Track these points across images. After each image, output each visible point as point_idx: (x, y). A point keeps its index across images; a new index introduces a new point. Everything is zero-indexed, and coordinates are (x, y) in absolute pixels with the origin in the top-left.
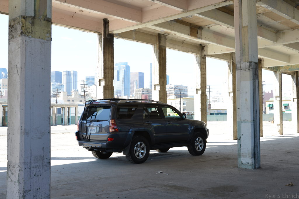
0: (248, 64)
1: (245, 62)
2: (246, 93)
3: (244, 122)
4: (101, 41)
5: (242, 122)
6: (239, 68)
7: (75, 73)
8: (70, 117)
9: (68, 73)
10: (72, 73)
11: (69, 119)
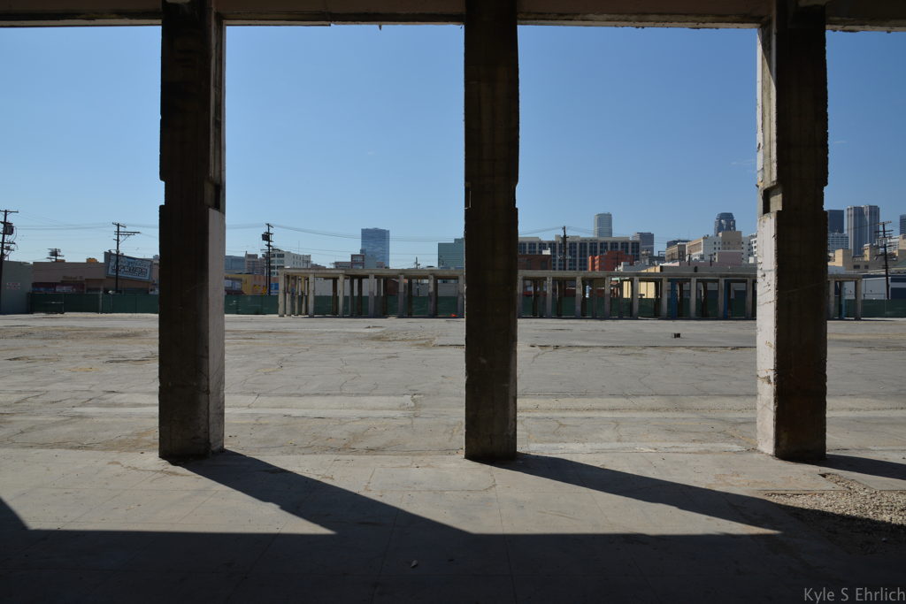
4: (770, 48)
7: (874, 211)
8: (843, 303)
9: (858, 212)
10: (866, 210)
11: (840, 306)
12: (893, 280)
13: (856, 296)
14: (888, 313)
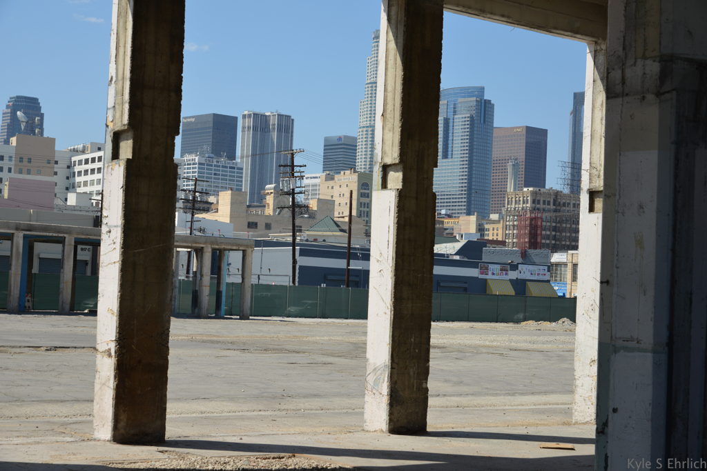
0: (654, 68)
1: (644, 58)
2: (641, 207)
3: (626, 349)
5: (616, 350)
6: (619, 88)
7: (286, 124)
8: (223, 288)
9: (260, 123)
10: (274, 121)
11: (219, 294)
12: (304, 253)
13: (243, 278)
14: (292, 309)
